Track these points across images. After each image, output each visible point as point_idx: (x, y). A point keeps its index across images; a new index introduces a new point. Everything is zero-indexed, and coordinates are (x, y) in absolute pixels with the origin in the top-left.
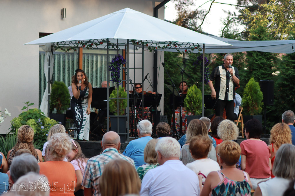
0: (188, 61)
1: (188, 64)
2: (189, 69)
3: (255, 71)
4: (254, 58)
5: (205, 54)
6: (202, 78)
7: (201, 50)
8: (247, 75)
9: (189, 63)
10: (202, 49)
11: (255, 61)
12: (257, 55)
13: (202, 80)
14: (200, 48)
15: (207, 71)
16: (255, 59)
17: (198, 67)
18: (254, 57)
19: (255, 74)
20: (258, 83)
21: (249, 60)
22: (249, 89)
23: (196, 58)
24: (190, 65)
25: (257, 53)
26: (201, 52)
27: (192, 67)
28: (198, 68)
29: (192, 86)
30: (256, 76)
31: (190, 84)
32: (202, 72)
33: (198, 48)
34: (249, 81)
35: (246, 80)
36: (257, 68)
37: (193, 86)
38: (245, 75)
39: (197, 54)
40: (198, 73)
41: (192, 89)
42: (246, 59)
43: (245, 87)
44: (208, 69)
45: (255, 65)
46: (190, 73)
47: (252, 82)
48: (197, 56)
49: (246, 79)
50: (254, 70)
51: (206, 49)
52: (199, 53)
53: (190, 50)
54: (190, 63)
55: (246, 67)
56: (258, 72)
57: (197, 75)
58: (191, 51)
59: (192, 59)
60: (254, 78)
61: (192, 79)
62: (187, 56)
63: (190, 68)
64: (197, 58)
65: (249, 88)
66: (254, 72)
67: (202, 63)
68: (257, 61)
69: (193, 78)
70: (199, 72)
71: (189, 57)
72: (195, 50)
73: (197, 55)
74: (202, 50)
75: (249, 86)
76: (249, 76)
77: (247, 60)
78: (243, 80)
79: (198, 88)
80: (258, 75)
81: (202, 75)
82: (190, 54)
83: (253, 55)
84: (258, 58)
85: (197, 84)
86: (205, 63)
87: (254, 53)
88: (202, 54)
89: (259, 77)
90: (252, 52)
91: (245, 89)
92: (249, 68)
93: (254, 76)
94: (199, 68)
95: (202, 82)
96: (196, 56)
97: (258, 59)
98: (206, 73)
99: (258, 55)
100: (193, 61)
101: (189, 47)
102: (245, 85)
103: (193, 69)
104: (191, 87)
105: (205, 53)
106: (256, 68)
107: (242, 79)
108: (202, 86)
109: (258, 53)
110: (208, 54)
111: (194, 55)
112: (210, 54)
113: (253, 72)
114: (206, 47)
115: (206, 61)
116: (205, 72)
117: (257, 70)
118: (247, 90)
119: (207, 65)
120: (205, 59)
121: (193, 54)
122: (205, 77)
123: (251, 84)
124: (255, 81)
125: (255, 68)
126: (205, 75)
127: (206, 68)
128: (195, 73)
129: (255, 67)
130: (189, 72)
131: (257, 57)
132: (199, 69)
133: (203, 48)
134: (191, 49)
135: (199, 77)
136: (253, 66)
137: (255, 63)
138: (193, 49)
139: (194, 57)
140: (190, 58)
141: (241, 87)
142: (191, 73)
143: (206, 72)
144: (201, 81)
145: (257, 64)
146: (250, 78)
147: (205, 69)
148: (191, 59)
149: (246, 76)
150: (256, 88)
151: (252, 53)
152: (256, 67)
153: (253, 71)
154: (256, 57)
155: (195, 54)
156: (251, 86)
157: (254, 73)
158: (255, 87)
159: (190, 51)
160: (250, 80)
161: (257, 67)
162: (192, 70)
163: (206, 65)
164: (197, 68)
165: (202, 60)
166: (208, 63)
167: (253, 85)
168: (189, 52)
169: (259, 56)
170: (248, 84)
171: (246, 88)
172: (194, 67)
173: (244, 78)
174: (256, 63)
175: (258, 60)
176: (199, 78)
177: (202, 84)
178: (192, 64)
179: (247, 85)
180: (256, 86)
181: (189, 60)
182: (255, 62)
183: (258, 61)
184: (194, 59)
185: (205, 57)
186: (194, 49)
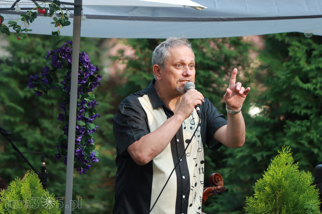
0: (7, 69)
1: (5, 80)
2: (8, 103)
3: (298, 122)
4: (294, 67)
5: (83, 39)
6: (64, 145)
7: (64, 23)
8: (260, 138)
9: (7, 75)
10: (71, 20)
11: (297, 79)
12: (309, 54)
13: (65, 154)
14: (60, 14)
15: (87, 116)
16: (298, 71)
17: (50, 98)
18: (295, 60)
19: (296, 136)
20: (307, 177)
21: (270, 74)
22: (269, 199)
23: (39, 54)
24: (14, 84)
25: (309, 45)
26: (66, 31)
27: (22, 94)
28: (47, 102)
29: (17, 179)
30: (301, 144)
31: (9, 171)
32: (65, 118)
33: (51, 14)
34: (272, 167)
35: (255, 159)
36: (309, 112)
37: (22, 176)
38: (255, 139)
39: (45, 37)
40: (46, 123)
41: (19, 193)
42: (261, 67)
43: (251, 193)
44: (93, 104)
45: (296, 96)
46: (12, 119)
47: (285, 169)
48: (44, 46)
49: (258, 156)
50: (292, 117)
51: (89, 17)
52: (56, 34)
53: (17, 19)
54: (14, 75)
55: (258, 105)
56: (308, 129)
57: (43, 131)
58: (23, 25)
59: (22, 61)
60: (294, 152)
61: (22, 149)
62: (3, 47)
63: (14, 97)
64: (47, 58)
65: (268, 196)
66: (295, 127)
67: (68, 80)
68: (306, 80)
69: (24, 143)
70: (51, 118)
71: (8, 49)
72: (40, 19)
73: (47, 43)
74: (68, 23)
75: (272, 187)
76: (271, 142)
77: (265, 72)
78: (243, 158)
79: (45, 187)
80: (311, 142)
81: (66, 130)
82: (14, 39)
83: (291, 54)
84: (313, 66)
85: (43, 168)
86: (80, 79)
87: (295, 43)
88: (69, 42)
89: (316, 151)
90: (287, 40)
91: (250, 200)
92: (272, 111)
93: (294, 146)
94: (54, 102)
95: (65, 162)
96: (39, 48)
97: (312, 70)
98: (82, 123)
99: (315, 53)
100: (26, 67)
101: (13, 8)
102: (253, 181)
103: (25, 102)
104: (13, 184)
105: (83, 34)
106: (304, 112)
107: (240, 155)
108: (63, 181)
109: (314, 45)
110: (95, 39)
111: (31, 44)
112: (101, 42)
113: (289, 128)
114: (85, 11)
115: (86, 70)
116: (80, 117)
117: (306, 117)
118: (262, 205)
119: (90, 90)
120: (81, 62)
121: (28, 40)
122: (79, 139)
123: (280, 181)
124: (296, 166)
125: (297, 110)
126: (78, 133)
127: (84, 102)
128: (34, 124)
129: (299, 104)
130: (7, 117)
131: (308, 62)
132: (52, 106)
133: (72, 12)
134: (22, 14)
135: (52, 139)
136: (292, 101)
137: (296, 88)
138: (29, 17)
139: (30, 51)
140: (13, 53)
141: (236, 189)
142: (18, 120)
143: (86, 120)
144: (62, 156)
145: (308, 91)
146: (277, 154)
147: (81, 104)
148: (19, 59)
149: (259, 143)
150: (301, 197)
151: (289, 45)
152: (303, 105)
153: (289, 122)
154: (303, 63)
155: (38, 40)
156: (276, 188)
157: (293, 130)
158: (295, 194)
159: (14, 25)
160: (275, 160)
161: (307, 107)
162: (20, 109)
163: (83, 89)
164: (42, 99)
165: (70, 66)
166: (92, 78)
167: (286, 183)
168: (11, 30)
169: (315, 57)
170: (267, 177)
171: (256, 194)
172: (29, 95)
173: (247, 152)
174: (302, 89)
175: (311, 75)
176: (49, 146)
177: (65, 170)
178: (23, 83)
179: (260, 182)
180: (302, 191)
181: (8, 63)
182: (301, 84)
183: (314, 78)
184: (34, 61)
185: (82, 55)
186: (34, 15)
